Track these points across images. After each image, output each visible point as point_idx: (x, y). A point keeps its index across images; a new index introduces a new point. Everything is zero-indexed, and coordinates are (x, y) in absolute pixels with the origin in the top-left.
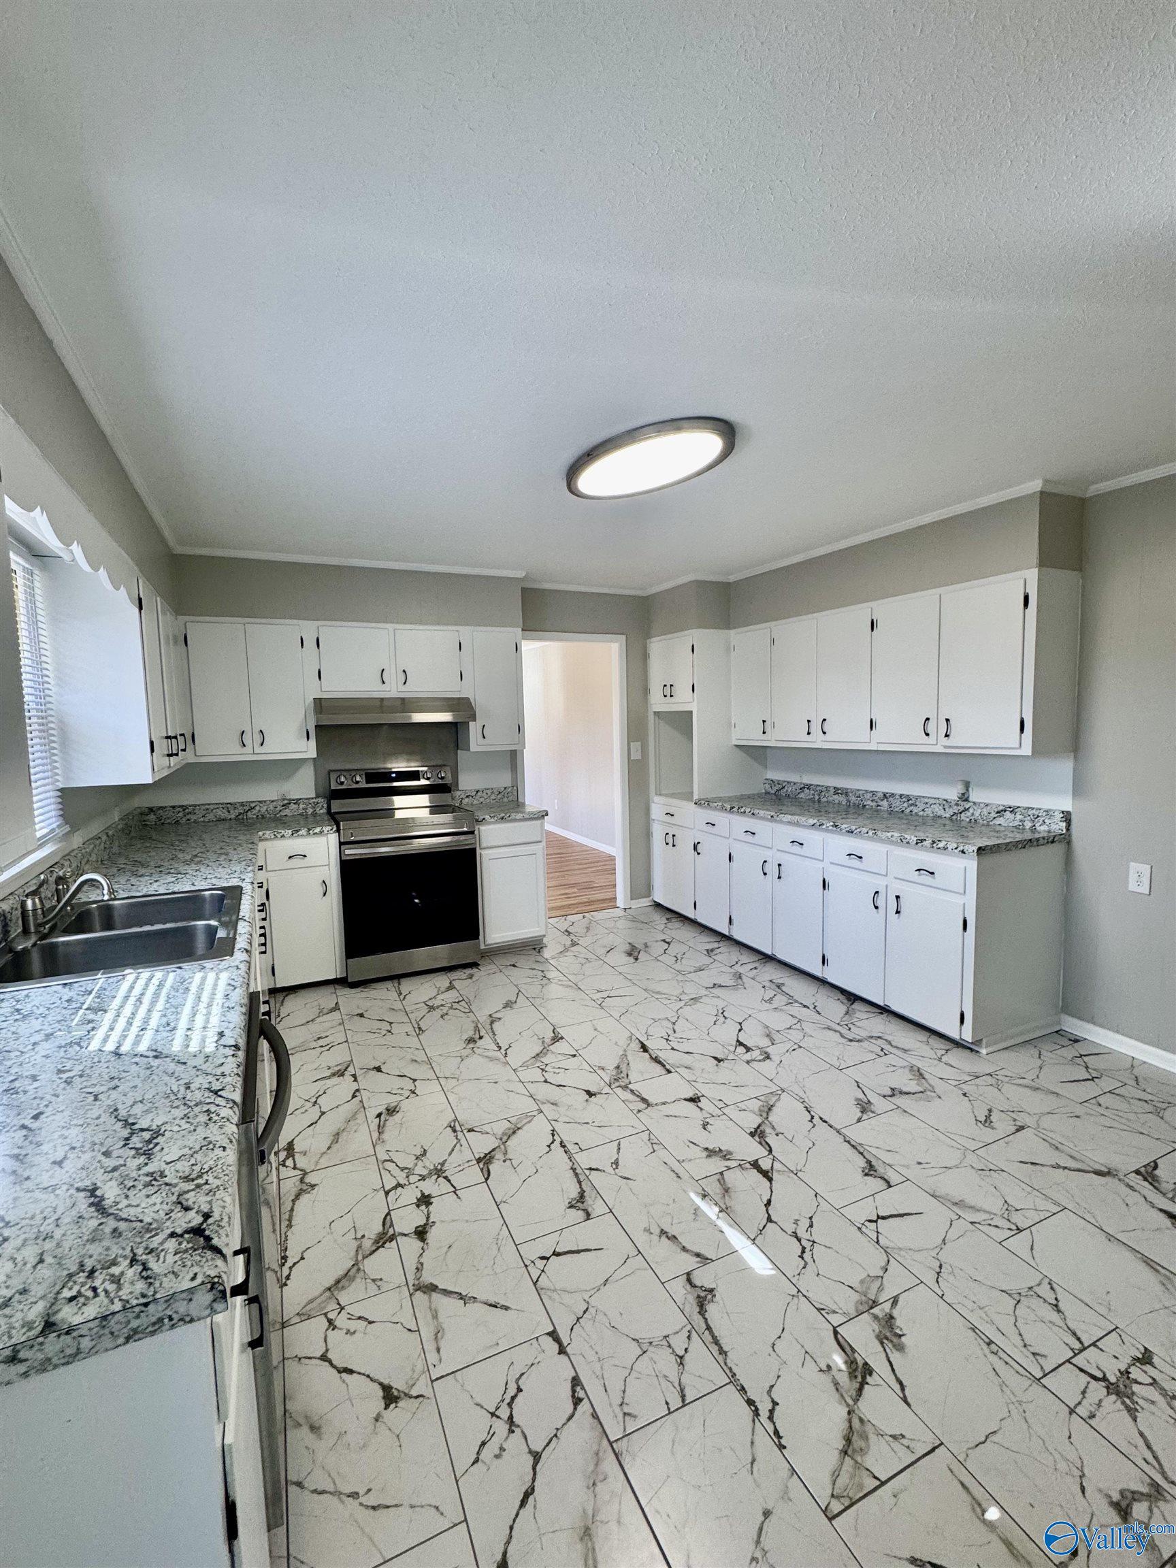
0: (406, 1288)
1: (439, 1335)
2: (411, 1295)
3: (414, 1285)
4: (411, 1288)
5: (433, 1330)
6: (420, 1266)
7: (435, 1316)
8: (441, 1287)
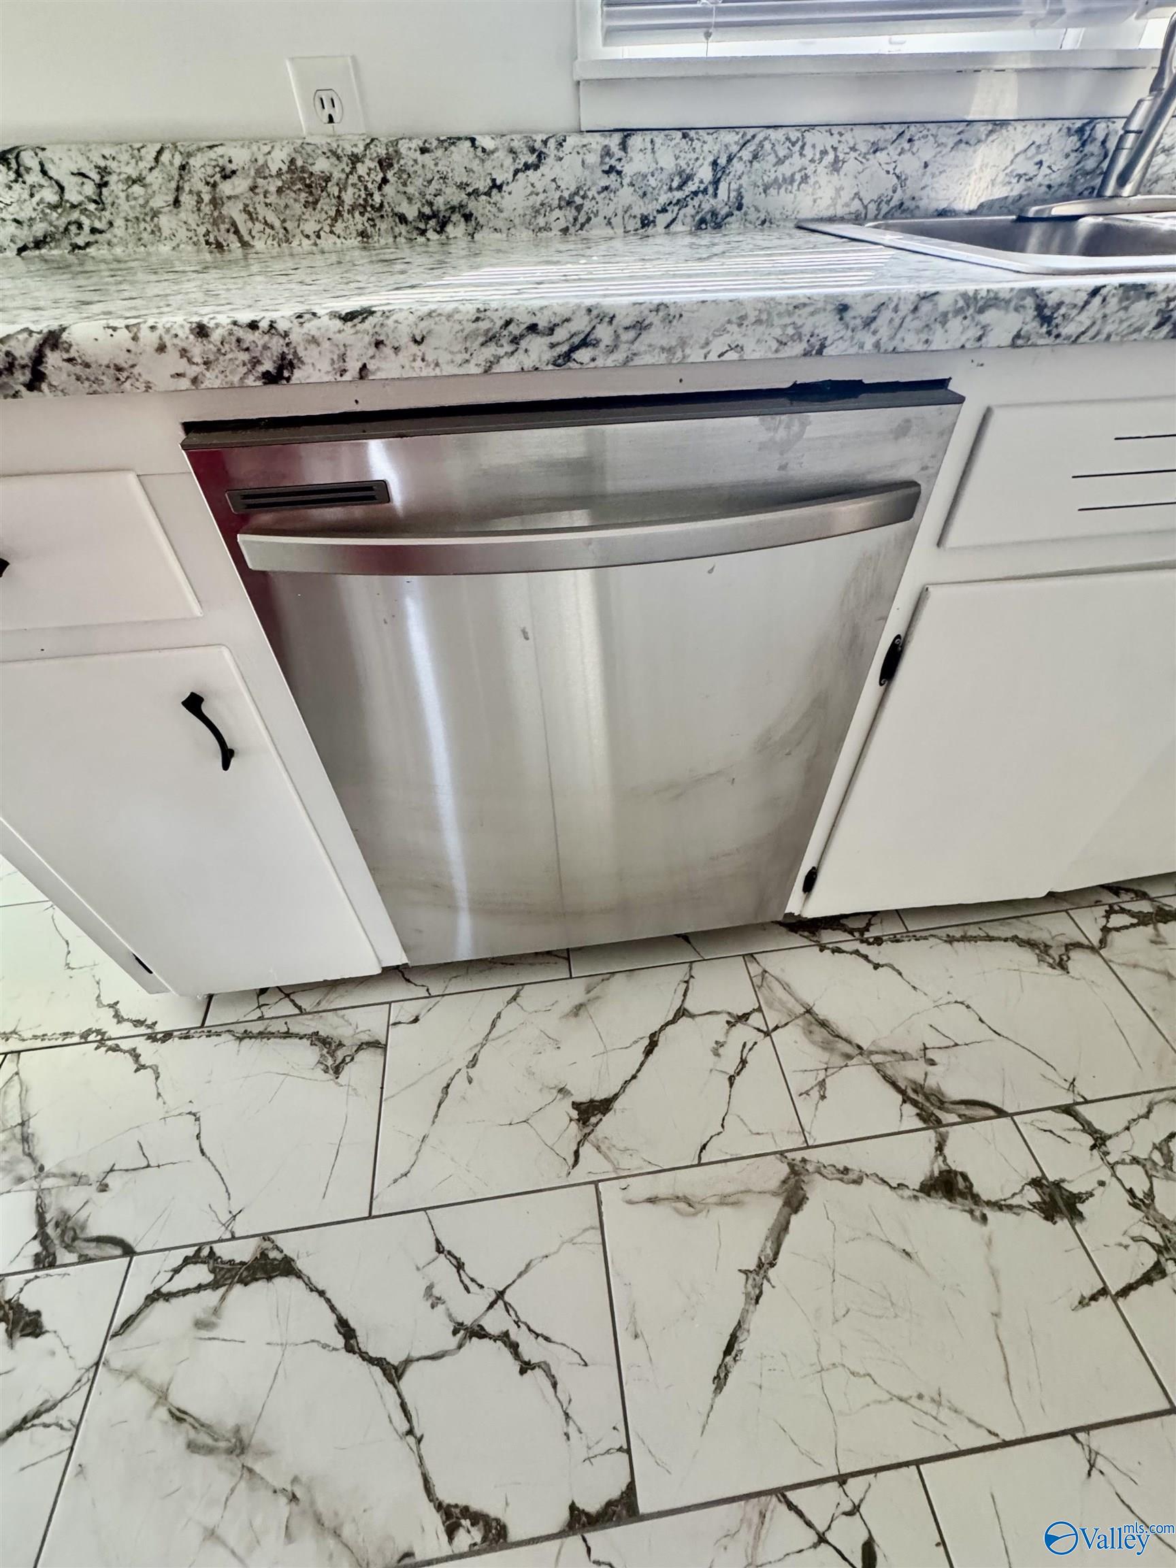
0: (799, 1142)
1: (682, 1206)
2: (782, 1153)
3: (804, 1161)
4: (798, 1156)
5: (697, 1192)
6: (852, 1176)
7: (725, 1201)
8: (794, 1219)
